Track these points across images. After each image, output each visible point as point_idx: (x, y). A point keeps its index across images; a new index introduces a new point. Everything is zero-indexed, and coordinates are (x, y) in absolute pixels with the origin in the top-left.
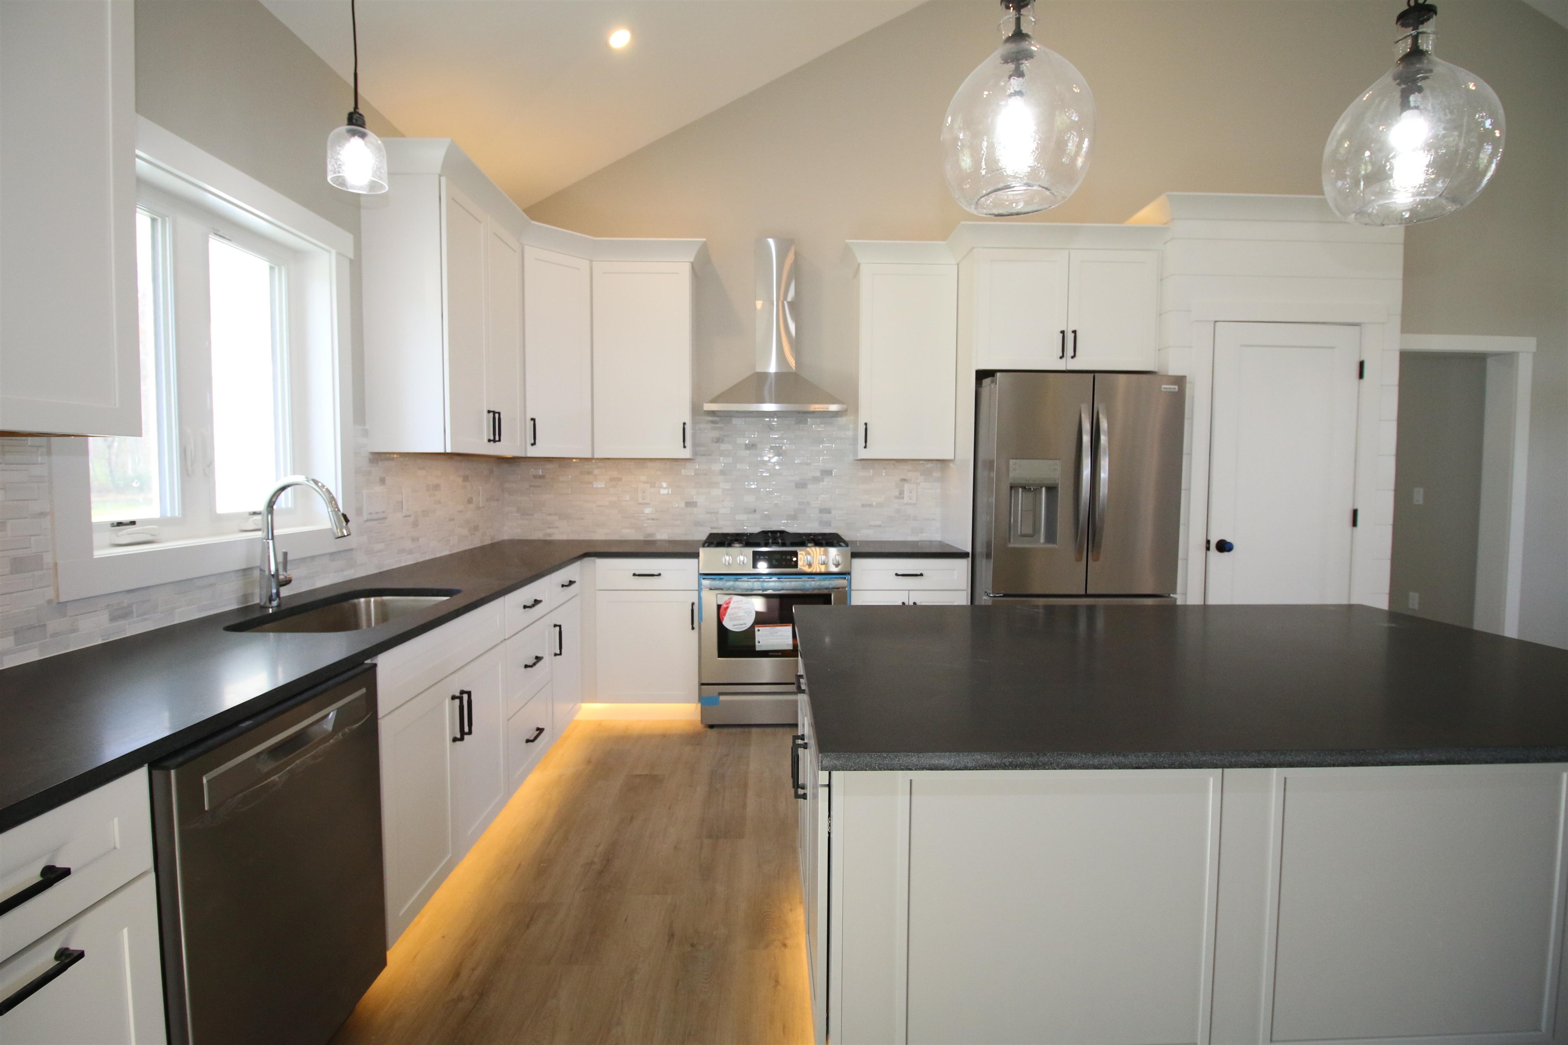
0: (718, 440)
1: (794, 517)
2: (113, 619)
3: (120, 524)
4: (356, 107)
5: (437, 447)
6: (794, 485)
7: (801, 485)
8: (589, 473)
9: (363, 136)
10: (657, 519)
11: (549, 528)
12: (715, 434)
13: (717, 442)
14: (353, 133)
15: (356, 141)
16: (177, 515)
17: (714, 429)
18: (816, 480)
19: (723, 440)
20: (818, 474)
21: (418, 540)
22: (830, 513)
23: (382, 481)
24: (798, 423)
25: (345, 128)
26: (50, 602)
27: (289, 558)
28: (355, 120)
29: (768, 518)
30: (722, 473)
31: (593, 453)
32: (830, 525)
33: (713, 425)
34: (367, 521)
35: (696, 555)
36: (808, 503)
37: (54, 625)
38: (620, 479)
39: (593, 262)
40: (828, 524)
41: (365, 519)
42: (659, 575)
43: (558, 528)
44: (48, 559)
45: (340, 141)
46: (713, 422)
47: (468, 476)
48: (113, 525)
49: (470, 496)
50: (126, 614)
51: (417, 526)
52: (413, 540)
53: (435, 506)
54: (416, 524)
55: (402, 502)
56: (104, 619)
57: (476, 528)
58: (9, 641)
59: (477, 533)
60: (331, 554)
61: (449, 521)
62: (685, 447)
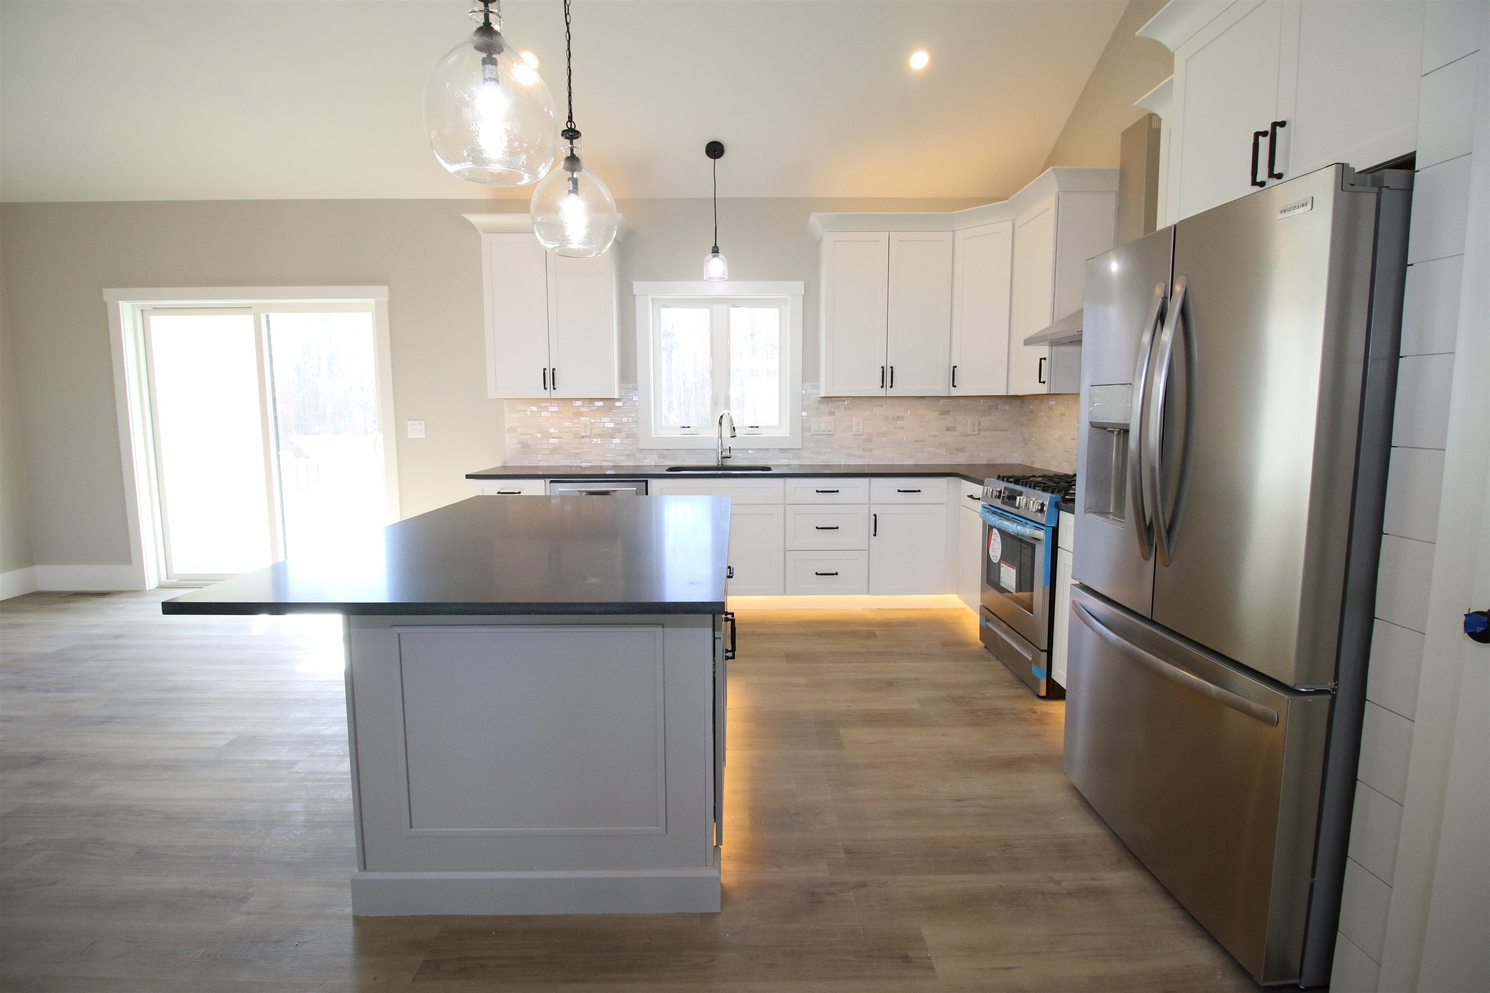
2: (659, 458)
3: (683, 427)
4: (716, 244)
9: (717, 256)
14: (714, 257)
15: (715, 259)
21: (872, 450)
23: (832, 413)
25: (710, 255)
26: (638, 448)
28: (716, 251)
31: (1007, 392)
37: (639, 456)
41: (812, 434)
44: (637, 435)
45: (708, 261)
47: (949, 411)
48: (681, 427)
49: (950, 425)
50: (665, 457)
51: (870, 442)
52: (864, 450)
53: (895, 431)
54: (869, 440)
55: (852, 426)
56: (655, 457)
57: (961, 450)
58: (624, 458)
59: (961, 454)
60: (781, 450)
61: (916, 441)
62: (1044, 382)
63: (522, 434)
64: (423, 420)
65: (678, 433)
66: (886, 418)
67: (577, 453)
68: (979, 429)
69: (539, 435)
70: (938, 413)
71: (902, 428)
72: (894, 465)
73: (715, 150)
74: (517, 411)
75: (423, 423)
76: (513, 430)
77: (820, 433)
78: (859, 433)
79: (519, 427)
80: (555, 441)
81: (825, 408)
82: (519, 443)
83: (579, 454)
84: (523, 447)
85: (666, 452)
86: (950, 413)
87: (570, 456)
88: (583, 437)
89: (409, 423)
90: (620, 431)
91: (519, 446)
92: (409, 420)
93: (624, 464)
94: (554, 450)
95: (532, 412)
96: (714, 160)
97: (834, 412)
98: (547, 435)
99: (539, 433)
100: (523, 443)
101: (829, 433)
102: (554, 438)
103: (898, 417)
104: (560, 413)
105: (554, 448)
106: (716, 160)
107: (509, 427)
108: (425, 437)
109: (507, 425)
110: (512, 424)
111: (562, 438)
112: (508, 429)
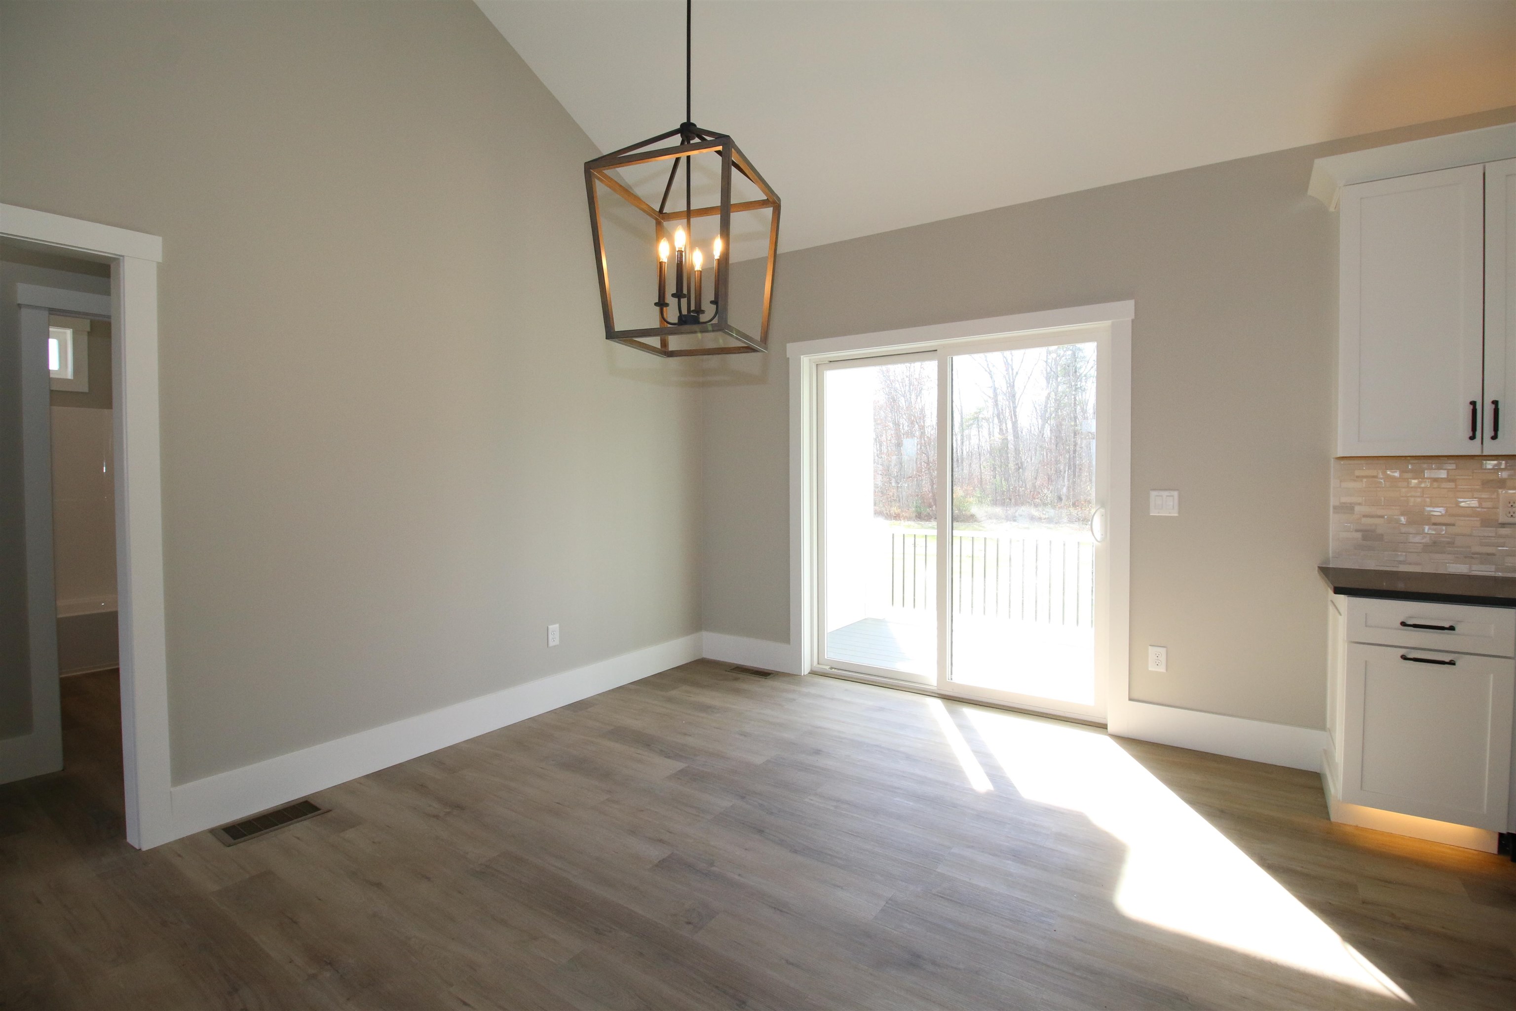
63: (1365, 516)
67: (1488, 554)
69: (1403, 519)
74: (1358, 477)
75: (1176, 494)
76: (1348, 508)
79: (1360, 504)
80: (1439, 530)
82: (1357, 531)
84: (1365, 538)
87: (1473, 558)
88: (1503, 525)
89: (1153, 494)
91: (1359, 535)
94: (1435, 546)
95: (1388, 478)
98: (1419, 518)
99: (1402, 514)
100: (1366, 531)
102: (1436, 524)
104: (1454, 481)
105: (1435, 542)
107: (1337, 504)
108: (1177, 515)
109: (1333, 501)
110: (1344, 499)
111: (1454, 525)
112: (1335, 508)
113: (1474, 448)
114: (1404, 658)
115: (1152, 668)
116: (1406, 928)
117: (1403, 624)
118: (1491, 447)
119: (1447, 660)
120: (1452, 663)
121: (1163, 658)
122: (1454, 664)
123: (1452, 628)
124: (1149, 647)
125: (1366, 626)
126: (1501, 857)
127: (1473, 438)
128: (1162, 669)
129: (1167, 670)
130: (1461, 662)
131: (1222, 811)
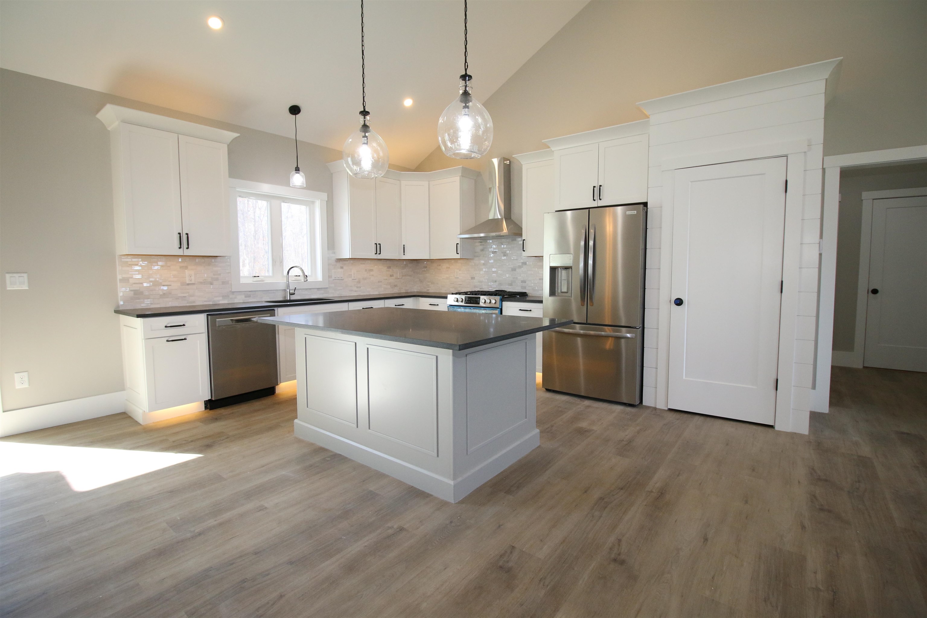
0: (482, 250)
1: (511, 285)
2: (246, 297)
3: (255, 277)
4: (297, 165)
5: (348, 257)
6: (511, 269)
7: (514, 270)
8: (440, 265)
9: (299, 173)
10: (461, 285)
11: (428, 287)
12: (481, 247)
13: (482, 251)
14: (296, 173)
15: (297, 175)
16: (270, 275)
17: (481, 245)
18: (520, 267)
19: (484, 250)
20: (521, 264)
21: (360, 287)
22: (525, 282)
23: (342, 268)
24: (513, 240)
25: (294, 172)
26: (230, 291)
27: (296, 289)
28: (297, 169)
29: (500, 284)
30: (484, 264)
31: (430, 257)
32: (526, 288)
33: (481, 243)
34: (334, 280)
35: (446, 298)
36: (517, 278)
37: (231, 296)
38: (449, 268)
39: (430, 182)
40: (525, 288)
41: (333, 279)
42: (438, 305)
43: (430, 287)
44: (230, 282)
45: (293, 175)
46: (481, 242)
47: (390, 267)
48: (253, 277)
49: (392, 274)
50: (249, 296)
51: (360, 283)
52: (357, 287)
53: (370, 277)
54: (359, 282)
55: (352, 275)
56: (243, 297)
57: (396, 286)
58: (221, 298)
59: (396, 288)
60: (318, 289)
61: (379, 282)
62: (458, 254)
63: (134, 284)
64: (26, 273)
65: (251, 281)
66: (366, 270)
67: (184, 297)
68: (402, 276)
69: (150, 284)
70: (387, 268)
71: (373, 275)
72: (370, 295)
73: (295, 110)
74: (129, 265)
75: (25, 275)
76: (126, 280)
77: (337, 279)
78: (354, 278)
79: (131, 278)
80: (165, 288)
81: (339, 264)
82: (131, 291)
83: (186, 297)
84: (135, 294)
85: (249, 293)
86: (391, 267)
88: (187, 284)
89: (8, 276)
90: (217, 279)
91: (132, 293)
92: (7, 273)
93: (221, 302)
94: (165, 295)
96: (295, 116)
97: (343, 267)
98: (157, 284)
99: (149, 282)
100: (134, 291)
101: (341, 278)
102: (164, 286)
103: (371, 270)
104: (169, 266)
105: (164, 294)
106: (296, 115)
107: (121, 278)
108: (28, 288)
109: (119, 277)
110: (124, 276)
111: (170, 285)
112: (120, 280)
113: (180, 252)
114: (168, 341)
115: (18, 386)
116: (192, 441)
117: (166, 327)
118: (187, 252)
119: (183, 338)
120: (185, 339)
121: (26, 379)
122: (186, 339)
123: (184, 325)
124: (15, 374)
125: (152, 330)
126: (206, 410)
127: (180, 248)
128: (26, 385)
129: (29, 385)
130: (188, 338)
131: (92, 442)
